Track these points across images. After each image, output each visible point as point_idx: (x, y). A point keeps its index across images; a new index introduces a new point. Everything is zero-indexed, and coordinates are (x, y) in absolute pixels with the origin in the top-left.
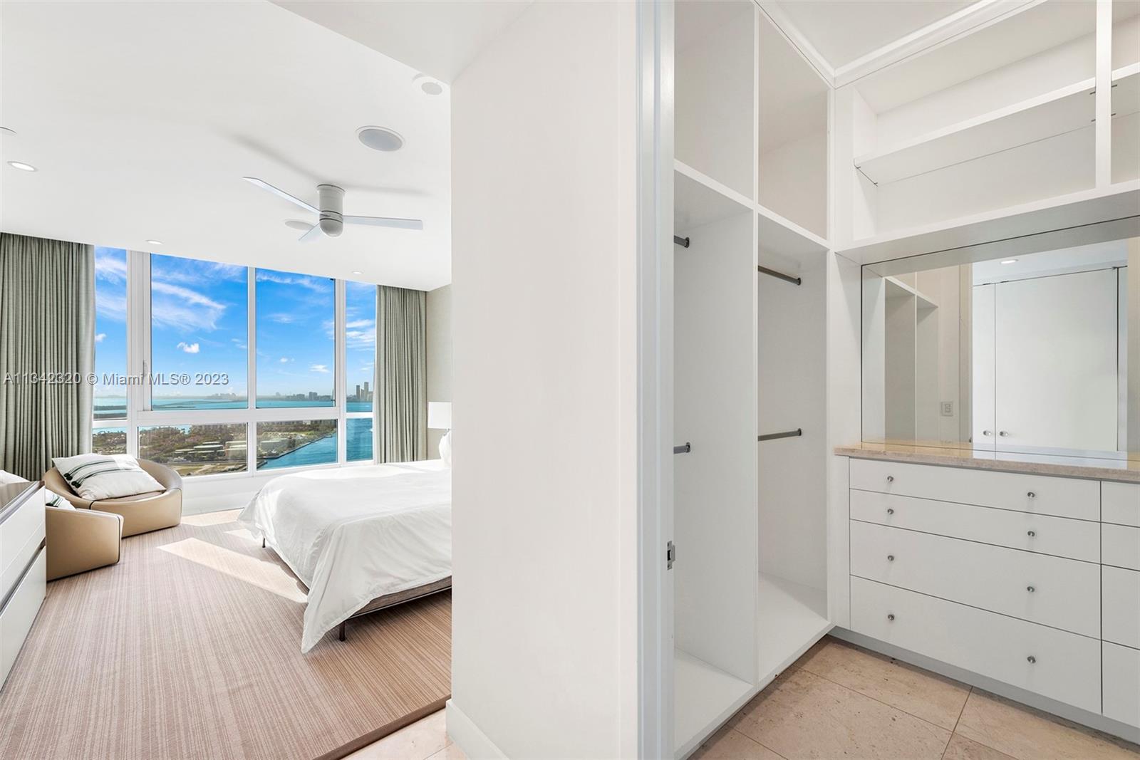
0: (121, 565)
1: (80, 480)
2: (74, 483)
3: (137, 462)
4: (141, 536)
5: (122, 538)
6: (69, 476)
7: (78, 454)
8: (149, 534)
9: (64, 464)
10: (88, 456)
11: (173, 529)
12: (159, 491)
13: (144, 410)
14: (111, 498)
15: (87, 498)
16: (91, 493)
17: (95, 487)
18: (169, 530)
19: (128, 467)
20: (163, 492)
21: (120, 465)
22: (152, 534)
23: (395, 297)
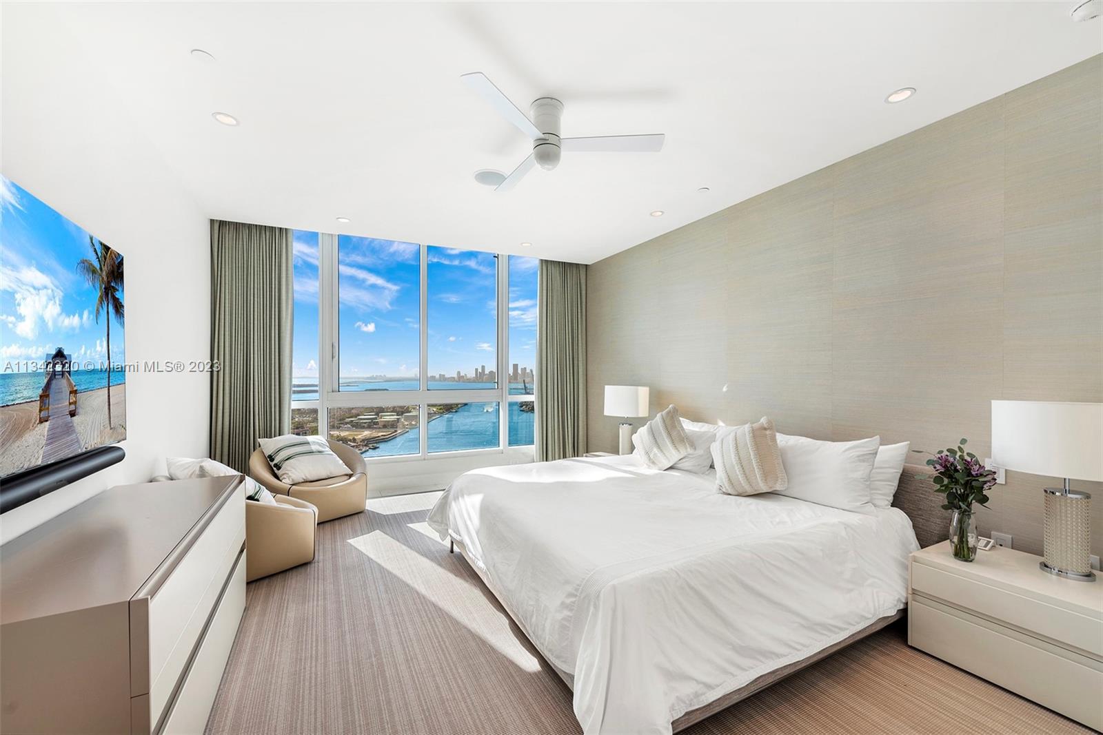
0: (316, 564)
1: (281, 462)
2: (276, 465)
3: (328, 445)
4: (332, 522)
5: (318, 524)
6: (271, 458)
7: (279, 435)
8: (339, 521)
9: (269, 445)
10: (288, 437)
11: (359, 515)
12: (347, 475)
13: (333, 392)
14: (306, 482)
15: (285, 483)
16: (289, 477)
17: (293, 470)
18: (356, 516)
19: (321, 449)
20: (350, 476)
21: (314, 448)
22: (342, 520)
23: (556, 272)
